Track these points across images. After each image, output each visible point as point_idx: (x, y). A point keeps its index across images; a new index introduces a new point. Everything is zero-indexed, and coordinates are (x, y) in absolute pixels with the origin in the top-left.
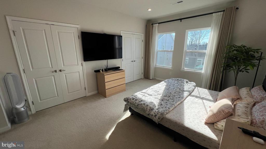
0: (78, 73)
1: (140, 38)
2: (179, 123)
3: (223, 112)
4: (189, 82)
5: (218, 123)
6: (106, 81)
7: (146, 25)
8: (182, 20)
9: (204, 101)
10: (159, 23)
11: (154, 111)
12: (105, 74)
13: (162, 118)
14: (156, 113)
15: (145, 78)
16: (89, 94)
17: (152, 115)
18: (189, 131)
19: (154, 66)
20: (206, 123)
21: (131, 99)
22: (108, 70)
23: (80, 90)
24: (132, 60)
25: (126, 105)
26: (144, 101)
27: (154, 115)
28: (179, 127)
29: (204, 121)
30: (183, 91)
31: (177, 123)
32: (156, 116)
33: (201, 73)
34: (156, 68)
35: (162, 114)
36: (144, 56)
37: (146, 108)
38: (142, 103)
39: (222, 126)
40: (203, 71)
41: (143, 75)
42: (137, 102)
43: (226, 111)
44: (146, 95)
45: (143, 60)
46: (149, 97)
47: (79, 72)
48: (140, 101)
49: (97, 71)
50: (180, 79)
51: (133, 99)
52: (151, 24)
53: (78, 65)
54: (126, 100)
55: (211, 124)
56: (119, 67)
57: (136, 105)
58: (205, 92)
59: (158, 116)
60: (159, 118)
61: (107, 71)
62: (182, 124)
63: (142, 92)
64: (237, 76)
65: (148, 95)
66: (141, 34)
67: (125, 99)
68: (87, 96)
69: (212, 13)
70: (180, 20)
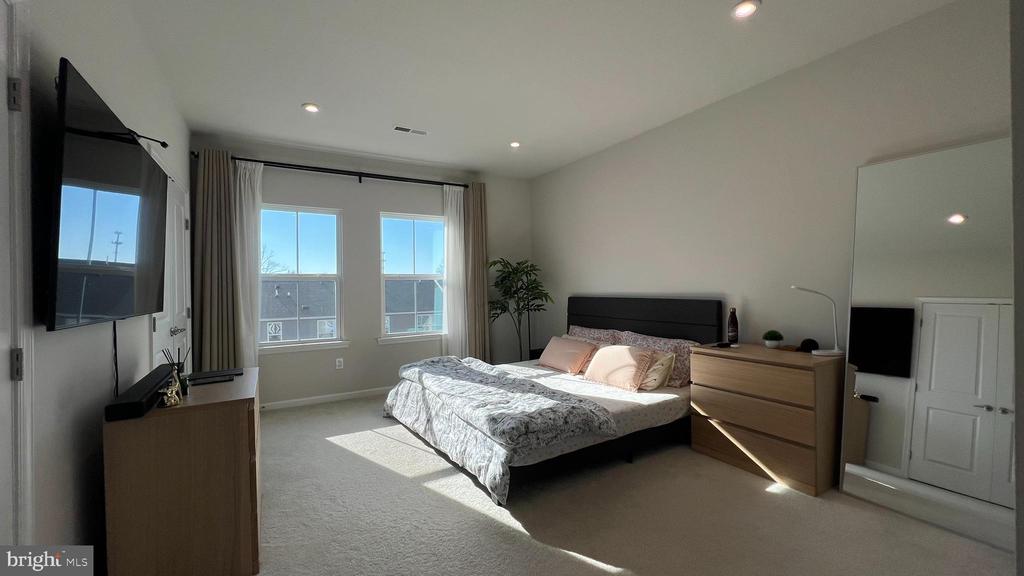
5: (645, 381)
8: (363, 178)
10: (267, 163)
17: (606, 421)
18: (653, 409)
28: (639, 415)
31: (634, 411)
32: (608, 419)
33: (442, 336)
39: (655, 380)
52: (230, 156)
69: (442, 184)
70: (357, 178)
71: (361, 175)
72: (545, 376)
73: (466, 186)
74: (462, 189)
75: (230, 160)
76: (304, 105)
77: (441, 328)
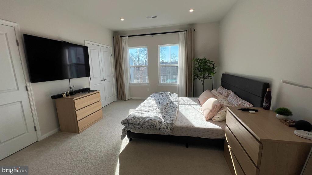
0: (19, 104)
1: (108, 52)
2: (190, 127)
3: (217, 106)
4: (172, 94)
5: (214, 117)
6: (77, 109)
7: (113, 37)
8: (153, 35)
9: (192, 106)
10: (129, 36)
11: (163, 123)
12: (75, 99)
13: (173, 128)
14: (166, 125)
15: (119, 99)
16: (43, 136)
17: (164, 128)
18: (200, 130)
19: (129, 84)
20: (207, 120)
21: (132, 120)
22: (74, 93)
23: (25, 133)
24: (102, 78)
25: (124, 129)
26: (148, 118)
27: (165, 127)
28: (190, 130)
29: (205, 119)
30: (172, 102)
31: (188, 128)
32: (167, 128)
33: (177, 85)
34: (131, 87)
35: (172, 124)
36: (115, 73)
37: (155, 123)
38: (148, 119)
39: (219, 117)
40: (178, 83)
41: (116, 97)
42: (141, 120)
43: (219, 105)
44: (143, 112)
45: (114, 78)
46: (148, 113)
47: (21, 102)
48: (144, 119)
49: (57, 97)
50: (162, 93)
51: (135, 119)
52: (120, 36)
53: (18, 89)
54: (126, 122)
55: (210, 120)
56: (89, 89)
57: (142, 123)
58: (188, 100)
59: (169, 127)
60: (171, 129)
61: (74, 95)
62: (193, 127)
63: (136, 111)
64: (204, 83)
65: (145, 112)
66: (109, 47)
67: (123, 121)
68: (39, 140)
69: (178, 32)
70: (151, 35)
71: (152, 34)
72: (196, 105)
73: (186, 31)
74: (185, 32)
75: (120, 37)
76: (120, 19)
77: (177, 82)
